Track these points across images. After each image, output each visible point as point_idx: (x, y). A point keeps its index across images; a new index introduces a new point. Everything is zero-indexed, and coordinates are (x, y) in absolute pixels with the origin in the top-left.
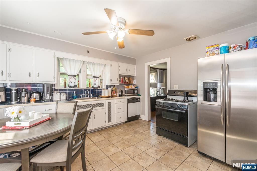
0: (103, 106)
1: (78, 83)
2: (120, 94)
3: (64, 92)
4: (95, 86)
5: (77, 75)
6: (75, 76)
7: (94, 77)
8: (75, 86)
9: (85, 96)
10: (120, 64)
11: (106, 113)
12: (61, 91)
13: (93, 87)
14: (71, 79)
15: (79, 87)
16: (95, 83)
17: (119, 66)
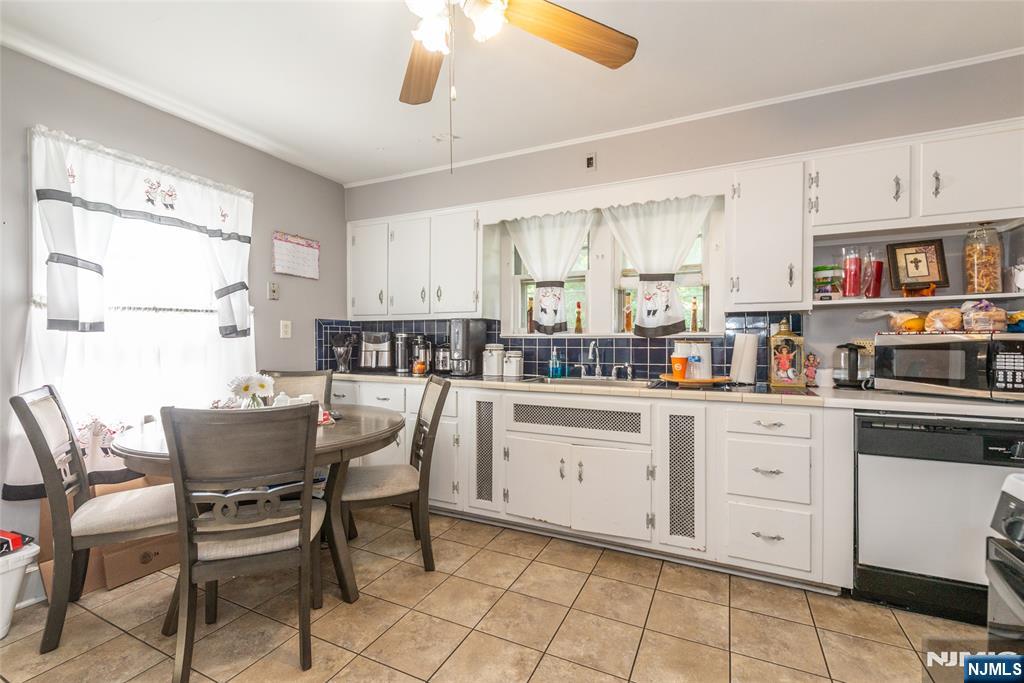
0: (636, 428)
1: (579, 313)
2: (843, 375)
3: (512, 349)
4: (652, 323)
5: (566, 274)
6: (561, 284)
7: (644, 278)
8: (562, 327)
9: (598, 370)
10: (821, 160)
11: (651, 473)
12: (510, 344)
13: (639, 330)
14: (544, 299)
15: (579, 330)
16: (652, 308)
17: (814, 180)
